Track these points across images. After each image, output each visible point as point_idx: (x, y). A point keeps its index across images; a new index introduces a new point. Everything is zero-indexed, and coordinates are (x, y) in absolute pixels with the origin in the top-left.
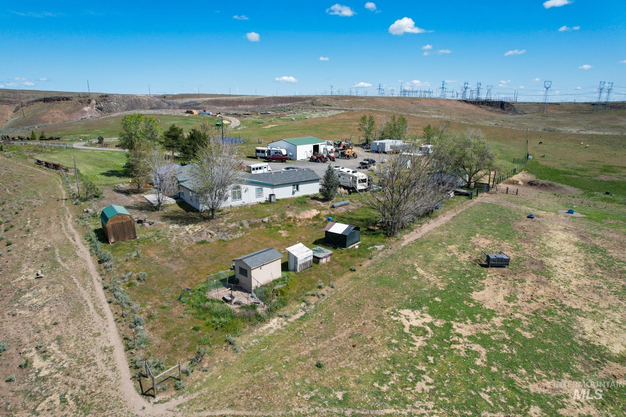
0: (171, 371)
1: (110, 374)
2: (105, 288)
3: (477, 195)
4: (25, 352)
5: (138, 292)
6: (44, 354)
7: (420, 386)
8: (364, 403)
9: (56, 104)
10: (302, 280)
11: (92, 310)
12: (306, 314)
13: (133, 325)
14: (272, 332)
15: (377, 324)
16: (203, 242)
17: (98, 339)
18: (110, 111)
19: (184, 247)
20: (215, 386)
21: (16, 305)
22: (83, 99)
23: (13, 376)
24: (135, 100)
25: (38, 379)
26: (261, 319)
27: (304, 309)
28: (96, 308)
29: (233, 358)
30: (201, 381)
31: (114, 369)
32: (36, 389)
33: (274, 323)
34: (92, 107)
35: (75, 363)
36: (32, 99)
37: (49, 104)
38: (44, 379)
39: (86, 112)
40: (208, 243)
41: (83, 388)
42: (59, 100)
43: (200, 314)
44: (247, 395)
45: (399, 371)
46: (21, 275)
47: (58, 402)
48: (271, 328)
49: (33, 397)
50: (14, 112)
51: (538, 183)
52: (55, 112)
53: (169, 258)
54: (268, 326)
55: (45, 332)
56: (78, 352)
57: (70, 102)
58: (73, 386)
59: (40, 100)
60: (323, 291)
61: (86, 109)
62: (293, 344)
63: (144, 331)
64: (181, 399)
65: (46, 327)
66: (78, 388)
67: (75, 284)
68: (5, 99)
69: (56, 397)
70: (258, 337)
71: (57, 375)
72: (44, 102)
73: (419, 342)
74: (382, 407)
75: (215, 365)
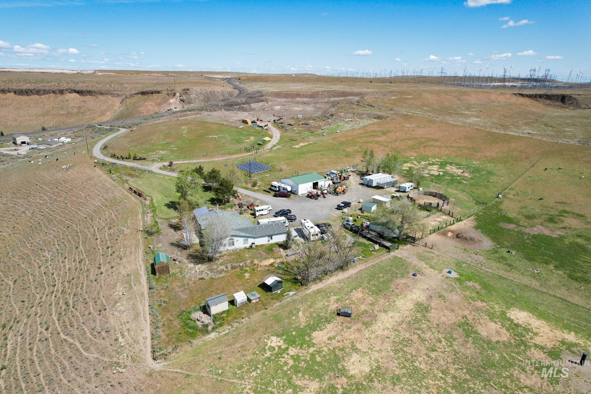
0: (164, 351)
1: (144, 349)
2: (149, 306)
3: (398, 248)
4: (116, 334)
5: (163, 310)
6: (123, 336)
7: (254, 374)
8: (227, 376)
9: (151, 97)
10: (237, 312)
11: (142, 317)
12: (229, 332)
13: (156, 328)
14: (210, 339)
15: (256, 342)
16: (202, 279)
17: (142, 332)
18: (190, 103)
19: (192, 281)
20: (178, 360)
21: (114, 309)
22: (170, 92)
23: (112, 343)
24: (210, 92)
25: (120, 346)
26: (208, 332)
27: (229, 329)
28: (144, 316)
29: (189, 349)
30: (174, 357)
31: (145, 347)
32: (119, 350)
33: (213, 335)
34: (177, 100)
35: (133, 342)
36: (134, 92)
37: (145, 97)
38: (122, 347)
39: (171, 104)
40: (205, 279)
41: (134, 353)
42: (152, 93)
43: (184, 326)
44: (188, 365)
45: (250, 366)
46: (116, 291)
47: (126, 357)
48: (210, 337)
49: (118, 353)
50: (121, 103)
51: (462, 236)
52: (149, 104)
53: (182, 289)
54: (210, 336)
55: (124, 326)
56: (134, 338)
57: (160, 95)
58: (131, 351)
59: (139, 94)
60: (243, 321)
61: (172, 101)
62: (215, 347)
63: (160, 332)
64: (165, 363)
65: (125, 323)
66: (133, 352)
67: (137, 301)
68: (115, 92)
69: (125, 355)
70: (203, 341)
71: (126, 346)
72: (142, 94)
73: (268, 354)
74: (233, 379)
75: (182, 351)
